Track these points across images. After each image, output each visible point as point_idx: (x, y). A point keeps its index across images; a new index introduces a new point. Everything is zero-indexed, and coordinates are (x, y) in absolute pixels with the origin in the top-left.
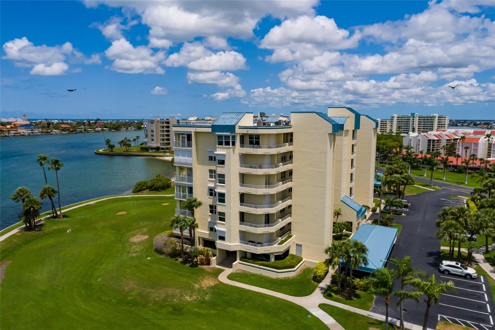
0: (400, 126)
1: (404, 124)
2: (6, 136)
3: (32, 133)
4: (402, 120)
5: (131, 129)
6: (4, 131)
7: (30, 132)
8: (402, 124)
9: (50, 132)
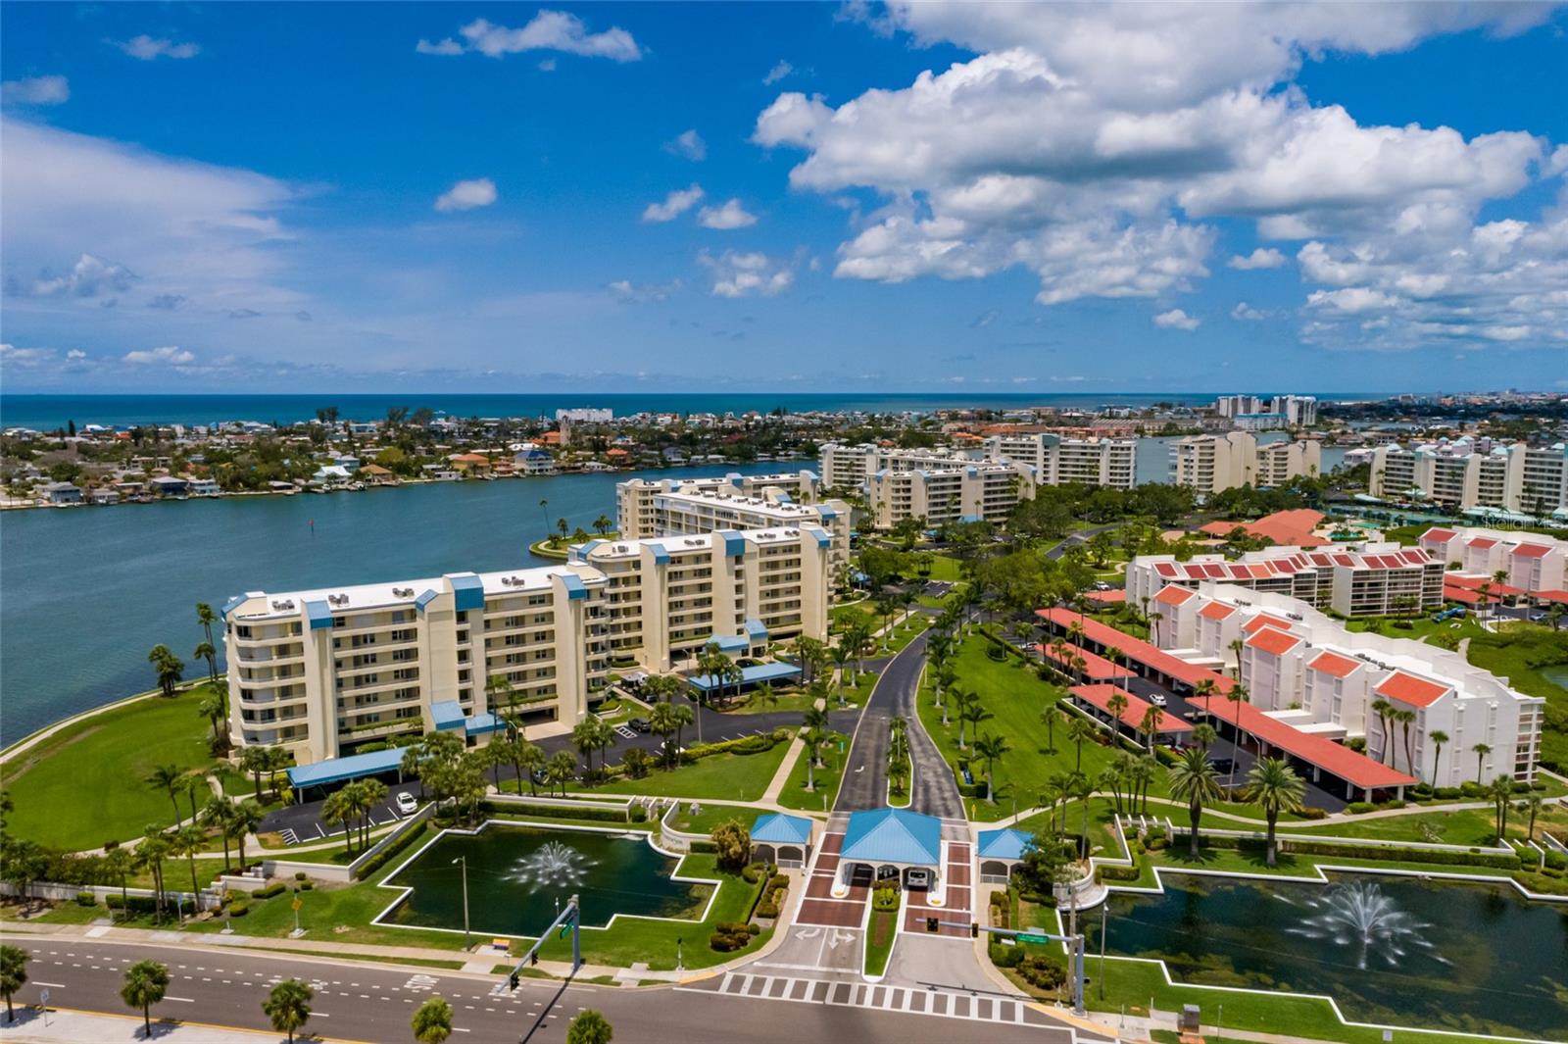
0: (1534, 484)
1: (1550, 478)
2: (483, 479)
3: (540, 470)
4: (1541, 463)
5: (786, 455)
6: (482, 467)
7: (537, 468)
8: (1542, 478)
9: (579, 468)
